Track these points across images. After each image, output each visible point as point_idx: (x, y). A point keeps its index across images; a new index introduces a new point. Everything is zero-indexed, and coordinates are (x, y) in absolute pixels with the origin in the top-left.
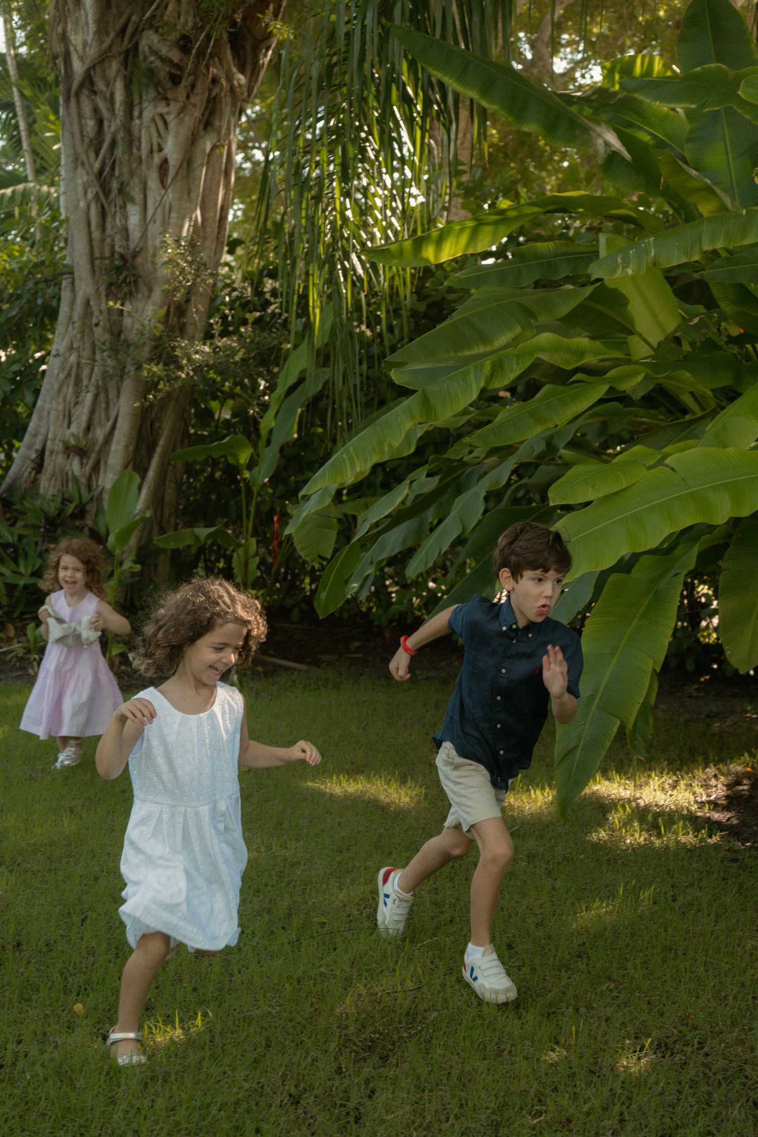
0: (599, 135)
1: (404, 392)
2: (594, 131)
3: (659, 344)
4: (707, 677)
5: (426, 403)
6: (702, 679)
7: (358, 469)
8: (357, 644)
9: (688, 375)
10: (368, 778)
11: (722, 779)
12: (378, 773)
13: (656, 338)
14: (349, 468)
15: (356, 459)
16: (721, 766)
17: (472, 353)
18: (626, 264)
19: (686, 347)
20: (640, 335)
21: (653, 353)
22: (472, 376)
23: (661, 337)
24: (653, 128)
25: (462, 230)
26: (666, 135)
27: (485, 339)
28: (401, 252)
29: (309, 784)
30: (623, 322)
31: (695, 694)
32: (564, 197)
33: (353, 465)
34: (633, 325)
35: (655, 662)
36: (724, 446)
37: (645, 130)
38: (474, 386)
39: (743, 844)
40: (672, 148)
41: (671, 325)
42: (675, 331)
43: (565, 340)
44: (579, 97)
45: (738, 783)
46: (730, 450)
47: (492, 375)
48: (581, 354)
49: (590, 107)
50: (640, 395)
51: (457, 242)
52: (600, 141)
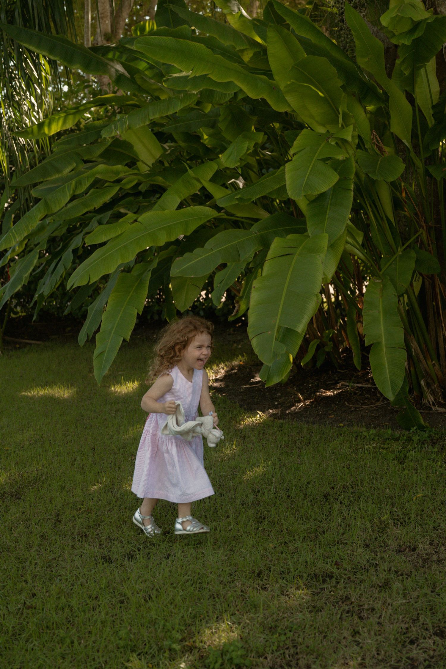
0: (112, 67)
1: (37, 200)
2: (110, 65)
3: (153, 164)
4: (240, 324)
5: (47, 205)
6: (237, 326)
7: (18, 240)
8: (69, 329)
9: (161, 178)
10: (51, 388)
11: (225, 368)
12: (55, 384)
13: (150, 161)
14: (13, 240)
15: (16, 235)
16: (227, 363)
17: (52, 178)
18: (116, 129)
19: (166, 165)
20: (143, 162)
21: (149, 169)
22: (67, 190)
23: (153, 161)
24: (147, 59)
25: (59, 119)
26: (154, 62)
27: (59, 171)
28: (32, 132)
29: (24, 393)
30: (132, 156)
31: (233, 333)
32: (104, 98)
33: (15, 238)
34: (138, 157)
35: (138, 310)
36: (164, 209)
37: (144, 61)
38: (68, 193)
39: (221, 395)
40: (157, 69)
41: (158, 154)
42: (160, 158)
43: (111, 167)
44: (114, 47)
45: (232, 369)
46: (166, 211)
47: (76, 188)
48: (118, 173)
49: (118, 52)
50: (144, 190)
51: (57, 125)
52: (113, 70)
